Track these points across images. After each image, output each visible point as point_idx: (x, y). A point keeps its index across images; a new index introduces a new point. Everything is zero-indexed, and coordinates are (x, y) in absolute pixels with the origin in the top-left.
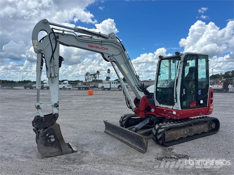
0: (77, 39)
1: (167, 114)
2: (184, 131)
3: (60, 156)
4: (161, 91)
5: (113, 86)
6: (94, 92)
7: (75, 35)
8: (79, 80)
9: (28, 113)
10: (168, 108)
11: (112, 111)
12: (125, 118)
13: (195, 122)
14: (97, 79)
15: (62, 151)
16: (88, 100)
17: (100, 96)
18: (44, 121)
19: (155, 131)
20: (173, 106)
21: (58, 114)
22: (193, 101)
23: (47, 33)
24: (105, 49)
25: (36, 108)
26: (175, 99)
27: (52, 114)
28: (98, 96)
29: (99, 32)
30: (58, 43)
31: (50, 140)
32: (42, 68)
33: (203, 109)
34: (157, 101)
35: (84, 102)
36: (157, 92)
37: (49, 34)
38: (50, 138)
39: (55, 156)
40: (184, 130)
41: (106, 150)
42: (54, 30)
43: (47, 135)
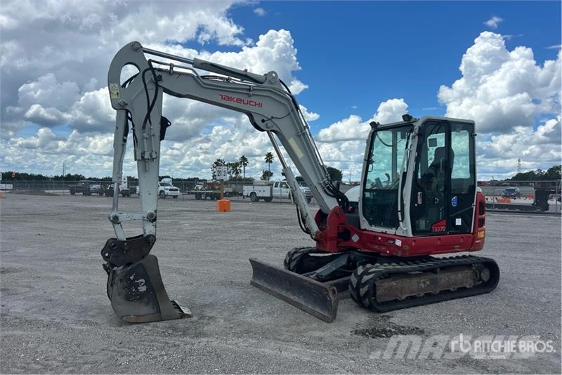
0: (198, 82)
1: (384, 246)
2: (419, 283)
3: (156, 323)
4: (372, 197)
5: (277, 191)
6: (233, 206)
7: (195, 75)
8: (198, 178)
9: (82, 244)
10: (386, 233)
11: (271, 244)
12: (296, 255)
13: (445, 264)
14: (242, 175)
15: (160, 312)
16: (217, 222)
17: (245, 213)
18: (126, 248)
19: (355, 279)
20: (397, 229)
21: (154, 237)
22: (441, 218)
23: (139, 69)
24: (256, 104)
25: (112, 221)
26: (399, 213)
27: (142, 236)
28: (242, 213)
29: (243, 70)
30: (160, 90)
31: (136, 289)
32: (125, 141)
33: (462, 237)
34: (364, 219)
35: (208, 224)
36: (364, 198)
37: (142, 71)
38: (138, 285)
39: (147, 323)
40: (418, 280)
41: (253, 316)
42: (153, 63)
43: (132, 278)
